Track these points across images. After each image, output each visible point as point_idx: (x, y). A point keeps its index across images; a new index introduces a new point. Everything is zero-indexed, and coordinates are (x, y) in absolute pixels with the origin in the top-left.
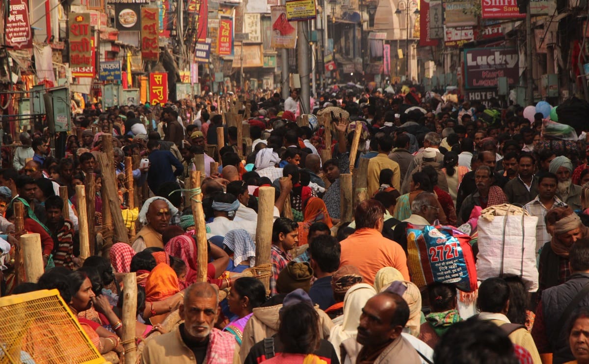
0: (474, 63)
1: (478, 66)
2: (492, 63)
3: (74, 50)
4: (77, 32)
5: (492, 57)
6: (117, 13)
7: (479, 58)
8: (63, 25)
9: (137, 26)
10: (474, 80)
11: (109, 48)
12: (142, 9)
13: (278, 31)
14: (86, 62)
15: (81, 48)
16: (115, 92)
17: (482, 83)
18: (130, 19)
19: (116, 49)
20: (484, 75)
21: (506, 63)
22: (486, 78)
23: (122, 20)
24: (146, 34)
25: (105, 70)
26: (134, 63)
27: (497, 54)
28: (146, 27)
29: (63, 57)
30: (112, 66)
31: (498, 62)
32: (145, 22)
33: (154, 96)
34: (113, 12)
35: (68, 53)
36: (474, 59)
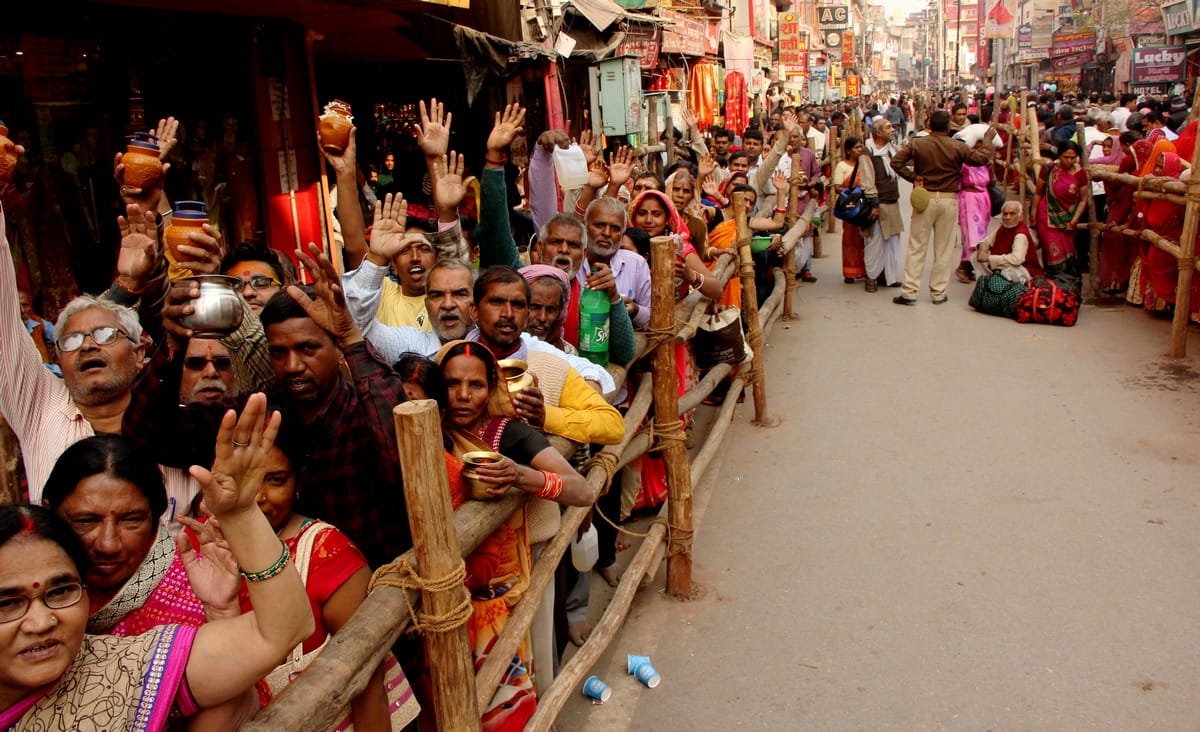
0: (1142, 61)
1: (1145, 64)
2: (1159, 60)
3: (783, 48)
4: (787, 31)
5: (1159, 55)
6: (826, 36)
7: (1146, 57)
8: (774, 25)
9: (840, 45)
10: (1141, 77)
11: (819, 55)
12: (843, 33)
13: (994, 20)
14: (795, 58)
15: (790, 45)
16: (822, 88)
17: (1147, 79)
18: (835, 40)
19: (824, 57)
20: (1150, 71)
21: (1173, 60)
22: (1152, 75)
23: (829, 41)
24: (845, 50)
25: (816, 72)
26: (837, 71)
27: (1164, 52)
28: (846, 45)
29: (773, 54)
30: (822, 68)
31: (1164, 59)
32: (845, 42)
33: (849, 92)
34: (824, 37)
35: (778, 50)
36: (1142, 57)
